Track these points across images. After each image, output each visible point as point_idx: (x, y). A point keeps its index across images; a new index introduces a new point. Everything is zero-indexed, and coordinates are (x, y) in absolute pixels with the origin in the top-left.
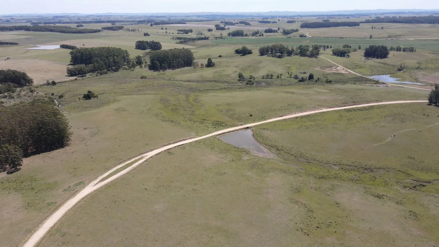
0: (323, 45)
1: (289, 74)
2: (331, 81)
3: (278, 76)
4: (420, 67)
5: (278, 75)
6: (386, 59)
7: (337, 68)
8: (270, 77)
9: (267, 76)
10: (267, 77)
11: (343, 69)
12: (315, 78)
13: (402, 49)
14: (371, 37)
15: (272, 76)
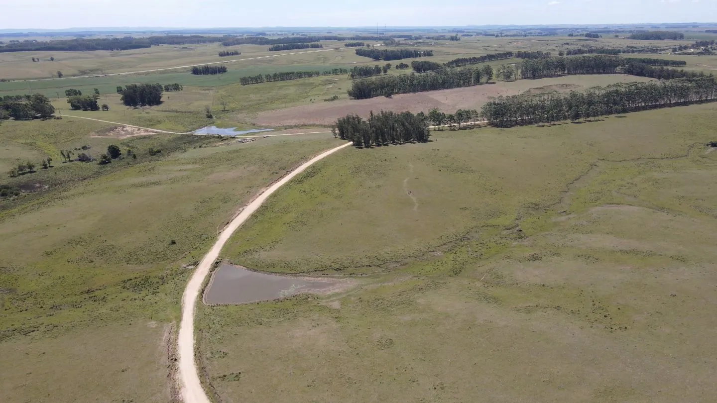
0: (23, 95)
1: (64, 156)
2: (159, 151)
3: (44, 165)
4: (226, 109)
5: (44, 162)
6: (160, 105)
7: (125, 129)
8: (28, 170)
9: (22, 170)
10: (20, 172)
11: (137, 129)
12: (123, 151)
13: (164, 88)
14: (60, 75)
15: (31, 167)
